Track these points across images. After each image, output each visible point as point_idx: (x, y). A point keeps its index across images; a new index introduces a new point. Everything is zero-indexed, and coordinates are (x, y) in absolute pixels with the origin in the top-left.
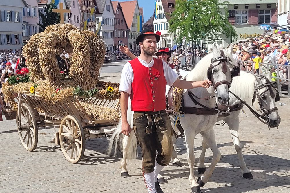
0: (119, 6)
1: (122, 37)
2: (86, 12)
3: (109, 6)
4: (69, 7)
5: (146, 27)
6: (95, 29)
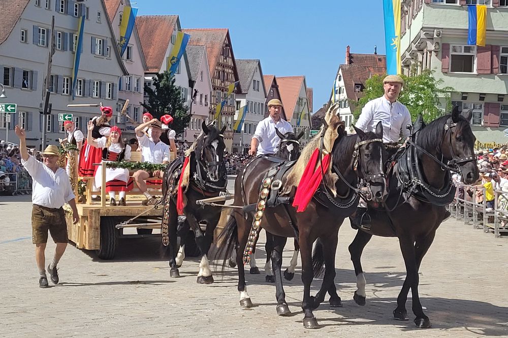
0: (273, 84)
2: (220, 89)
3: (258, 82)
4: (193, 80)
5: (316, 121)
6: (232, 118)
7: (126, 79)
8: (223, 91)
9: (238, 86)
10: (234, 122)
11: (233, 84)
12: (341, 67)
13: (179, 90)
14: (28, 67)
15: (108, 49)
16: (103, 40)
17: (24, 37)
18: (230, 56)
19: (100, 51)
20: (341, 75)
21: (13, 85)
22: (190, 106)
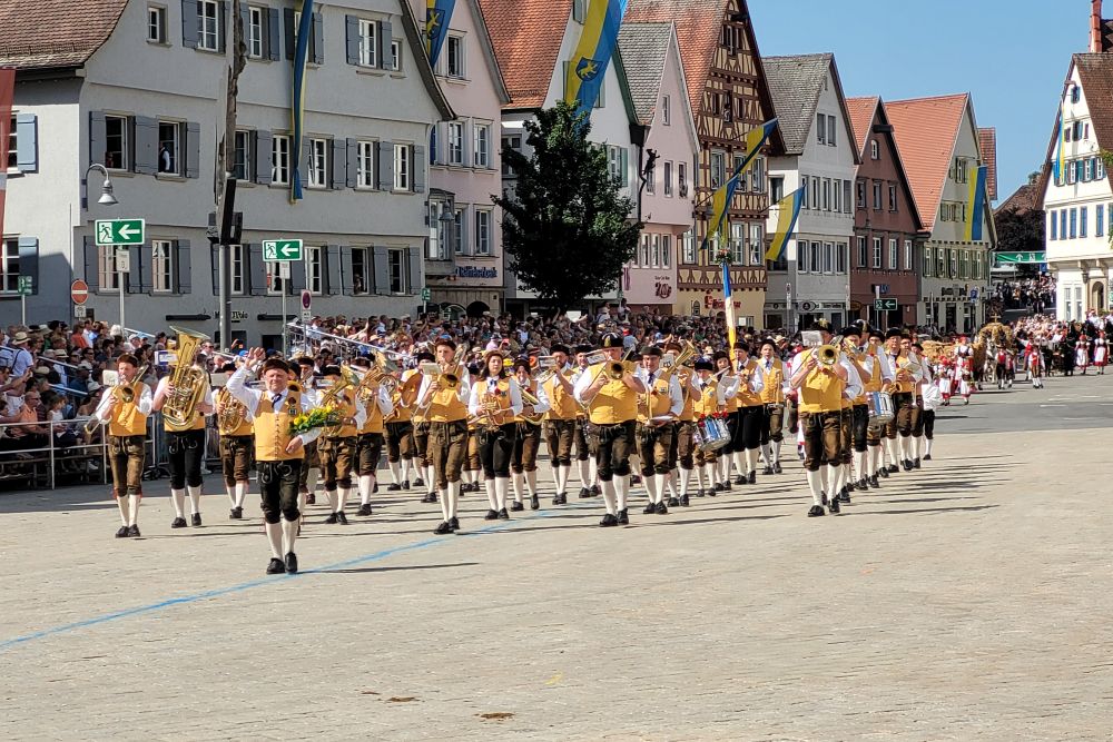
0: (878, 123)
1: (891, 267)
2: (722, 145)
3: (832, 118)
4: (642, 123)
5: (1010, 224)
6: (762, 229)
7: (448, 133)
8: (729, 150)
9: (774, 134)
10: (768, 240)
11: (760, 132)
12: (1078, 61)
13: (603, 155)
14: (174, 113)
15: (394, 47)
16: (380, 24)
17: (157, 27)
18: (746, 47)
19: (371, 55)
20: (1079, 84)
21: (133, 167)
22: (636, 201)
